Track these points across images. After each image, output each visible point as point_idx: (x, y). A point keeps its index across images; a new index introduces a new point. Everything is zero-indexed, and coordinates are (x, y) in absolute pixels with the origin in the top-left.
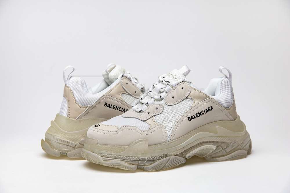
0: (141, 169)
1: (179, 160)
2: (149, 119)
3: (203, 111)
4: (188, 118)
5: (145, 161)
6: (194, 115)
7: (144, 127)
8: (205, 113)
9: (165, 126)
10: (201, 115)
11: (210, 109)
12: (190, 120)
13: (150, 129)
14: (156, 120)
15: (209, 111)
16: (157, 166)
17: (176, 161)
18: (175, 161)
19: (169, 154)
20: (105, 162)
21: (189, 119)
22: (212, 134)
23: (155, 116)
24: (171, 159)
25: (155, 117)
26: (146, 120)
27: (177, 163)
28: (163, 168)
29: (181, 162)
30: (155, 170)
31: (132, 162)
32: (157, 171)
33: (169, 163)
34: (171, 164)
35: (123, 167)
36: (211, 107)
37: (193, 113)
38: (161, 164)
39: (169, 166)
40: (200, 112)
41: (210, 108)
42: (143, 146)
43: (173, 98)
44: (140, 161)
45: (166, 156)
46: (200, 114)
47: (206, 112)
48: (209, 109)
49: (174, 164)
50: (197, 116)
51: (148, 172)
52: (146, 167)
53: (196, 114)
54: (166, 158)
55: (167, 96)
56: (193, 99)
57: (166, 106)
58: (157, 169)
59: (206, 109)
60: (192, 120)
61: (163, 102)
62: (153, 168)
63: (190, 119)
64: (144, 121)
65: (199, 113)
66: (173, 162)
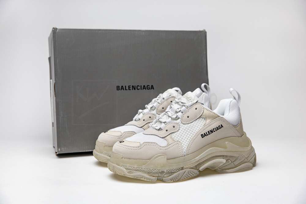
0: (160, 180)
2: (167, 136)
3: (214, 129)
4: (201, 135)
5: (164, 174)
6: (206, 133)
7: (163, 143)
8: (216, 131)
9: (182, 142)
10: (213, 132)
11: (220, 127)
13: (168, 145)
14: (173, 137)
15: (220, 129)
16: (174, 178)
17: (192, 174)
18: (190, 174)
19: (185, 167)
21: (202, 136)
22: (222, 149)
23: (172, 133)
24: (187, 171)
26: (165, 137)
27: (192, 175)
28: (179, 179)
29: (195, 173)
31: (153, 174)
32: (174, 182)
33: (185, 175)
34: (187, 176)
35: (145, 179)
36: (221, 125)
37: (206, 131)
38: (178, 176)
39: (185, 178)
41: (221, 126)
42: (162, 160)
43: (188, 117)
44: (159, 174)
45: (182, 169)
46: (212, 131)
47: (217, 129)
49: (189, 176)
50: (209, 133)
51: (167, 183)
52: (165, 178)
53: (208, 132)
55: (183, 116)
56: (205, 118)
57: (182, 124)
58: (174, 180)
59: (217, 127)
60: (205, 137)
61: (179, 121)
62: (171, 179)
63: (203, 136)
64: (163, 138)
65: (210, 131)
66: (189, 174)
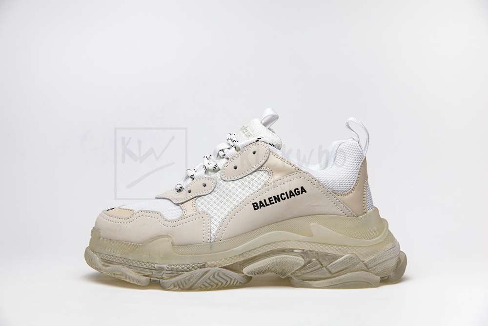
0: (155, 283)
1: (228, 277)
2: (186, 202)
3: (284, 194)
4: (253, 204)
5: (163, 272)
6: (265, 200)
7: (171, 212)
8: (288, 198)
9: (212, 215)
10: (279, 201)
11: (299, 192)
12: (256, 208)
13: (182, 218)
14: (199, 204)
15: (297, 195)
16: (181, 282)
17: (222, 278)
18: (216, 276)
19: (209, 263)
20: (104, 267)
21: (254, 207)
22: (301, 237)
23: (199, 196)
24: (210, 272)
25: (199, 199)
26: (181, 204)
27: (223, 281)
28: (192, 286)
29: (231, 279)
30: (177, 288)
31: (141, 270)
32: (183, 290)
33: (204, 279)
34: (209, 281)
35: (126, 278)
36: (302, 188)
37: (265, 196)
38: (189, 280)
40: (278, 196)
41: (300, 190)
42: (164, 246)
43: (235, 168)
44: (154, 271)
45: (204, 266)
46: (277, 199)
47: (291, 196)
48: (297, 191)
49: (216, 281)
50: (270, 201)
51: (168, 290)
52: (164, 281)
53: (269, 199)
54: (201, 269)
55: (226, 165)
56: (271, 171)
57: (221, 182)
58: (181, 287)
59: (291, 192)
60: (260, 208)
61: (218, 174)
62: (174, 284)
63: (256, 206)
64: (178, 205)
65: (274, 197)
66: (214, 277)
